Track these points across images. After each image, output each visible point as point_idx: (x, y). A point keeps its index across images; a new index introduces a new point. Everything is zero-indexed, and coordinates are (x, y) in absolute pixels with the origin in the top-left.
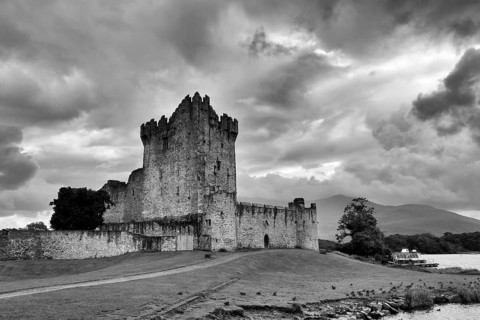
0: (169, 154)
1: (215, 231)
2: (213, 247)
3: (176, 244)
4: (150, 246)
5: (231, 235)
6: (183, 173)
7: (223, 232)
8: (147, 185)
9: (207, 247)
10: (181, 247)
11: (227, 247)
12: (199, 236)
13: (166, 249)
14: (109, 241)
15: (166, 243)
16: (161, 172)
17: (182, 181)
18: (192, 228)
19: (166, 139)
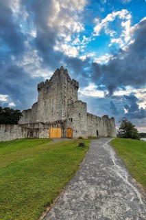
0: (49, 94)
1: (75, 126)
2: (74, 135)
3: (50, 134)
4: (32, 135)
5: (85, 129)
6: (55, 101)
7: (81, 126)
8: (39, 109)
9: (70, 136)
10: (53, 136)
11: (83, 136)
12: (64, 129)
13: (42, 137)
14: (6, 131)
15: (43, 132)
16: (45, 102)
17: (54, 105)
18: (59, 125)
19: (47, 88)
